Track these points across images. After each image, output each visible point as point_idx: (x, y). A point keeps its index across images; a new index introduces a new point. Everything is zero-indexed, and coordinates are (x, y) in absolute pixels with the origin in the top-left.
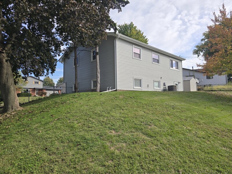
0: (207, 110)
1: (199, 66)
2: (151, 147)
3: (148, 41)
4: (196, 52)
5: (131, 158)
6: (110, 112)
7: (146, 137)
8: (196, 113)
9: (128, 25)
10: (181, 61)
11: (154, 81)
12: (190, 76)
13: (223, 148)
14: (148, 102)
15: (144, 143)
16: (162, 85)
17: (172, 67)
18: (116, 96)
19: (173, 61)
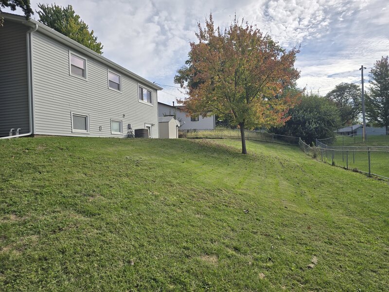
0: (185, 165)
1: (179, 102)
2: (89, 232)
3: (102, 48)
4: (179, 80)
5: (46, 260)
6: (10, 179)
7: (83, 218)
8: (170, 170)
9: (62, 9)
10: (156, 90)
11: (112, 121)
12: (169, 116)
13: (197, 216)
14: (96, 156)
15: (77, 227)
16: (125, 127)
17: (142, 99)
18: (29, 146)
19: (144, 90)
